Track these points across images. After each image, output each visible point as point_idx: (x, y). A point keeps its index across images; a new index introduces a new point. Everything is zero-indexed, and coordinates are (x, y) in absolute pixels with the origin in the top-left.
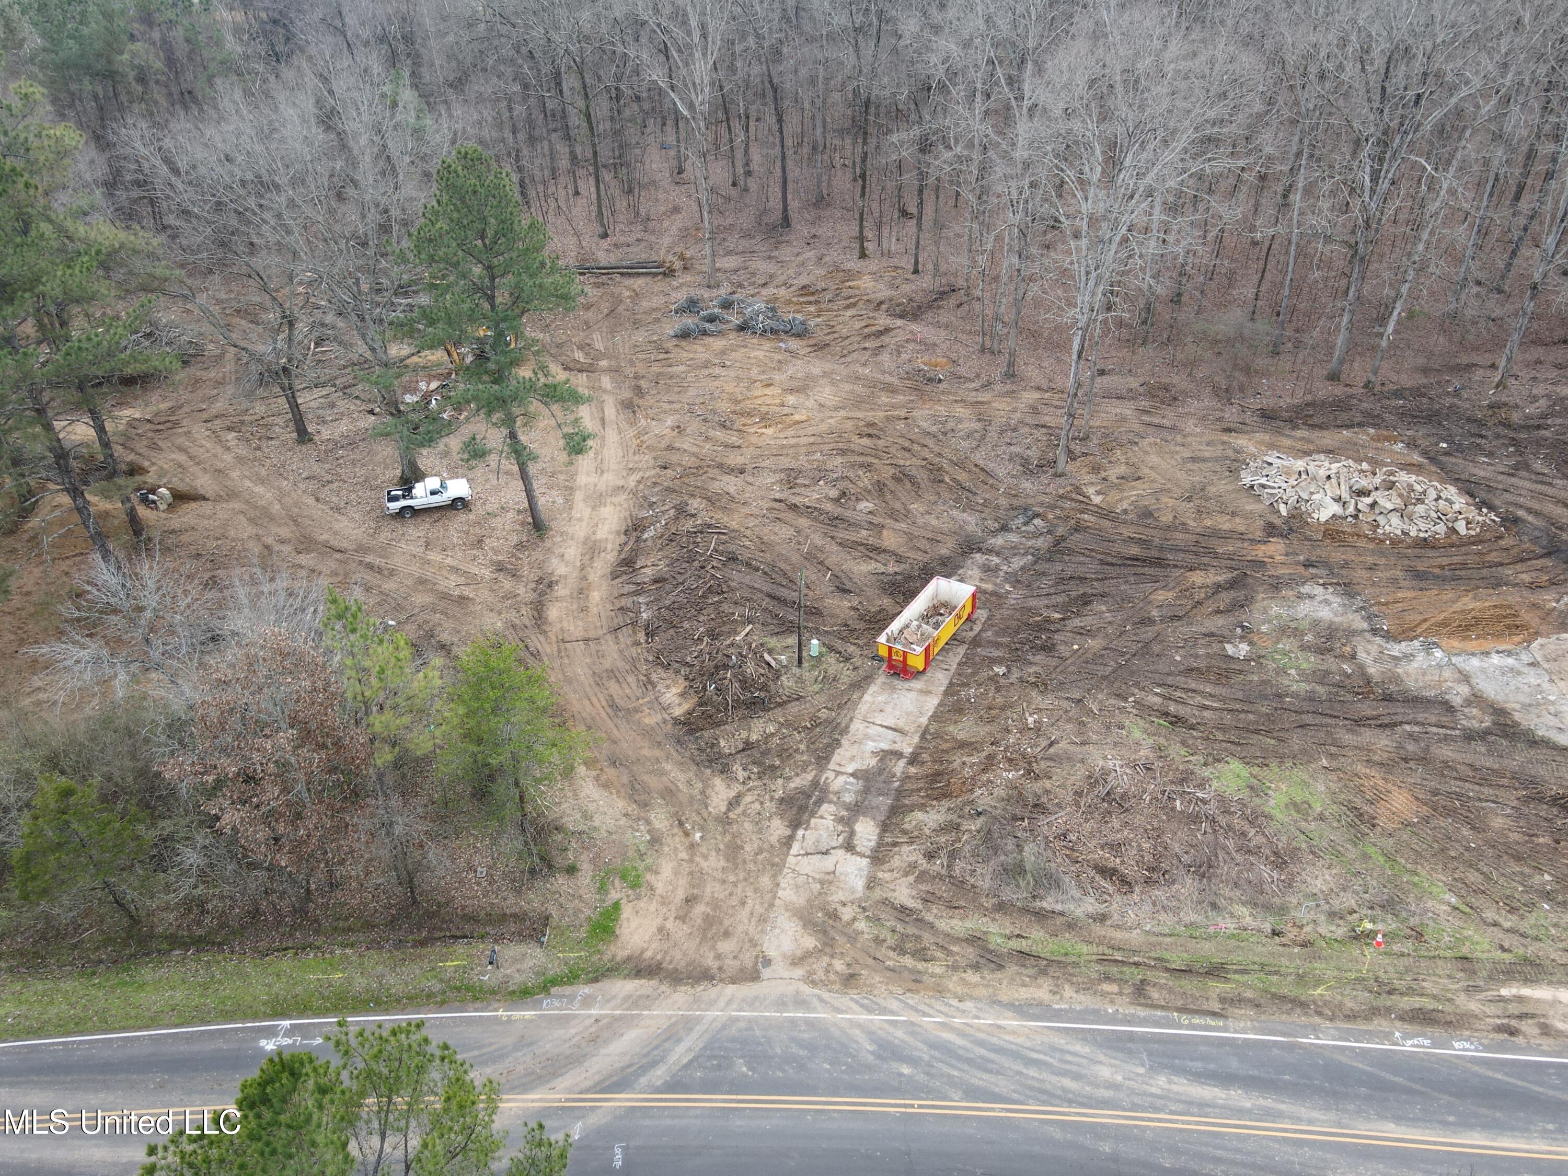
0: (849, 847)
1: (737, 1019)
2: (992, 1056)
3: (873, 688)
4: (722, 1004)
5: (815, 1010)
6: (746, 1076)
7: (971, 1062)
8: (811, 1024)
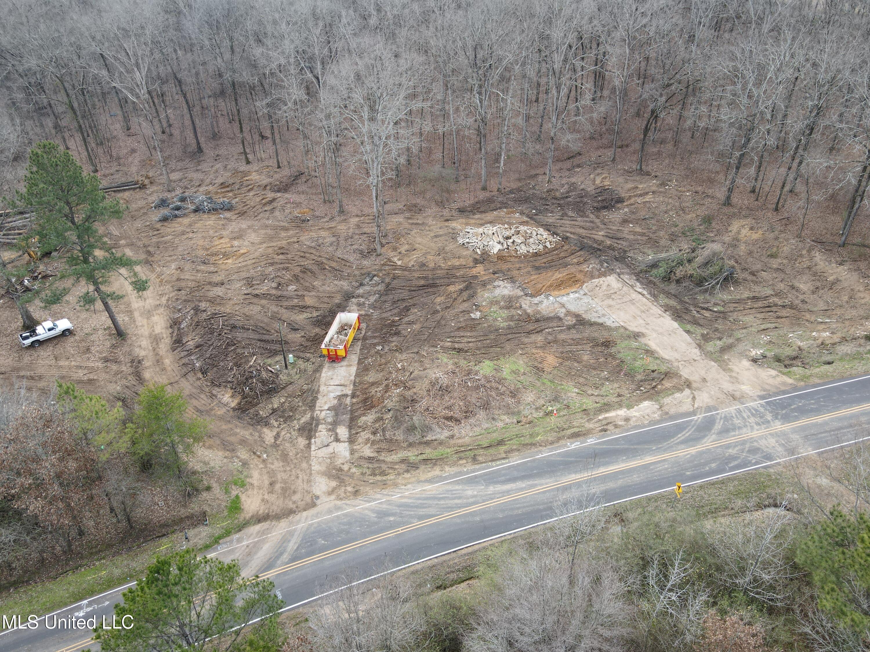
0: (337, 440)
1: (312, 524)
2: (425, 502)
3: (324, 370)
4: (303, 520)
5: (345, 509)
6: (324, 544)
7: (417, 507)
8: (345, 515)
